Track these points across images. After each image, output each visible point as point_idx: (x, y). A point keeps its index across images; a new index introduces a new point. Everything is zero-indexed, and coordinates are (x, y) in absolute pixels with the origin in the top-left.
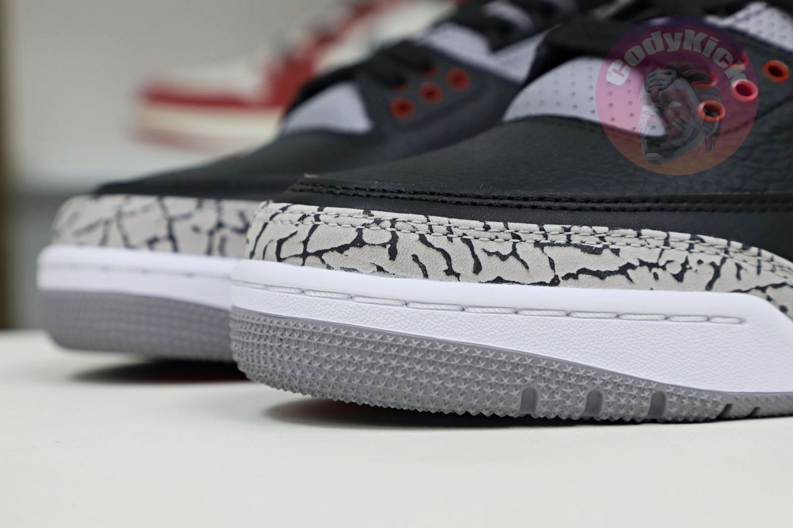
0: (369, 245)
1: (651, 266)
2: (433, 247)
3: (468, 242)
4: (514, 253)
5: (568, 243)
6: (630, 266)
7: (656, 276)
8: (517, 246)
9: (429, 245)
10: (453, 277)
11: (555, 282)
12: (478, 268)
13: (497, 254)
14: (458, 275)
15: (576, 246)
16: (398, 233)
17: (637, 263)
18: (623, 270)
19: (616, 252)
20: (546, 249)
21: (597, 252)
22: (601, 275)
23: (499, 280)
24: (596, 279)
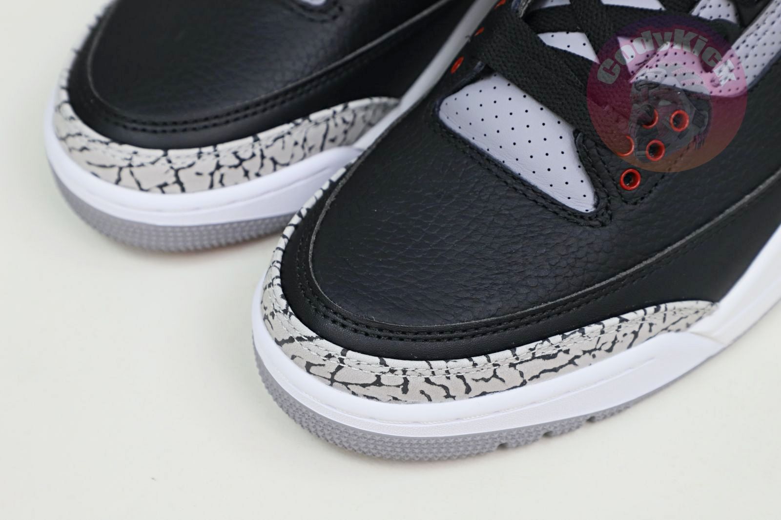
0: (386, 386)
1: (590, 352)
2: (435, 385)
3: (462, 377)
4: (495, 375)
5: (533, 358)
6: (577, 357)
7: (594, 356)
8: (497, 371)
9: (433, 384)
10: (450, 399)
11: (524, 383)
12: (468, 390)
13: (483, 379)
14: (454, 397)
15: (539, 358)
16: (408, 377)
17: (580, 353)
18: (571, 362)
19: (567, 352)
20: (518, 367)
21: (554, 356)
22: (555, 370)
23: (484, 394)
24: (553, 373)
